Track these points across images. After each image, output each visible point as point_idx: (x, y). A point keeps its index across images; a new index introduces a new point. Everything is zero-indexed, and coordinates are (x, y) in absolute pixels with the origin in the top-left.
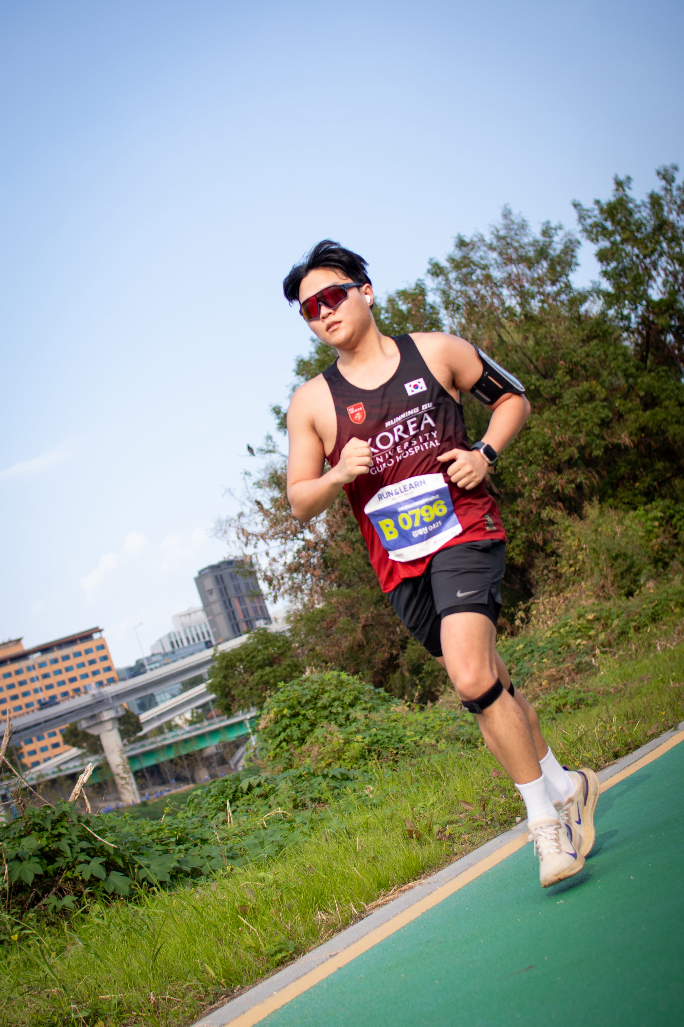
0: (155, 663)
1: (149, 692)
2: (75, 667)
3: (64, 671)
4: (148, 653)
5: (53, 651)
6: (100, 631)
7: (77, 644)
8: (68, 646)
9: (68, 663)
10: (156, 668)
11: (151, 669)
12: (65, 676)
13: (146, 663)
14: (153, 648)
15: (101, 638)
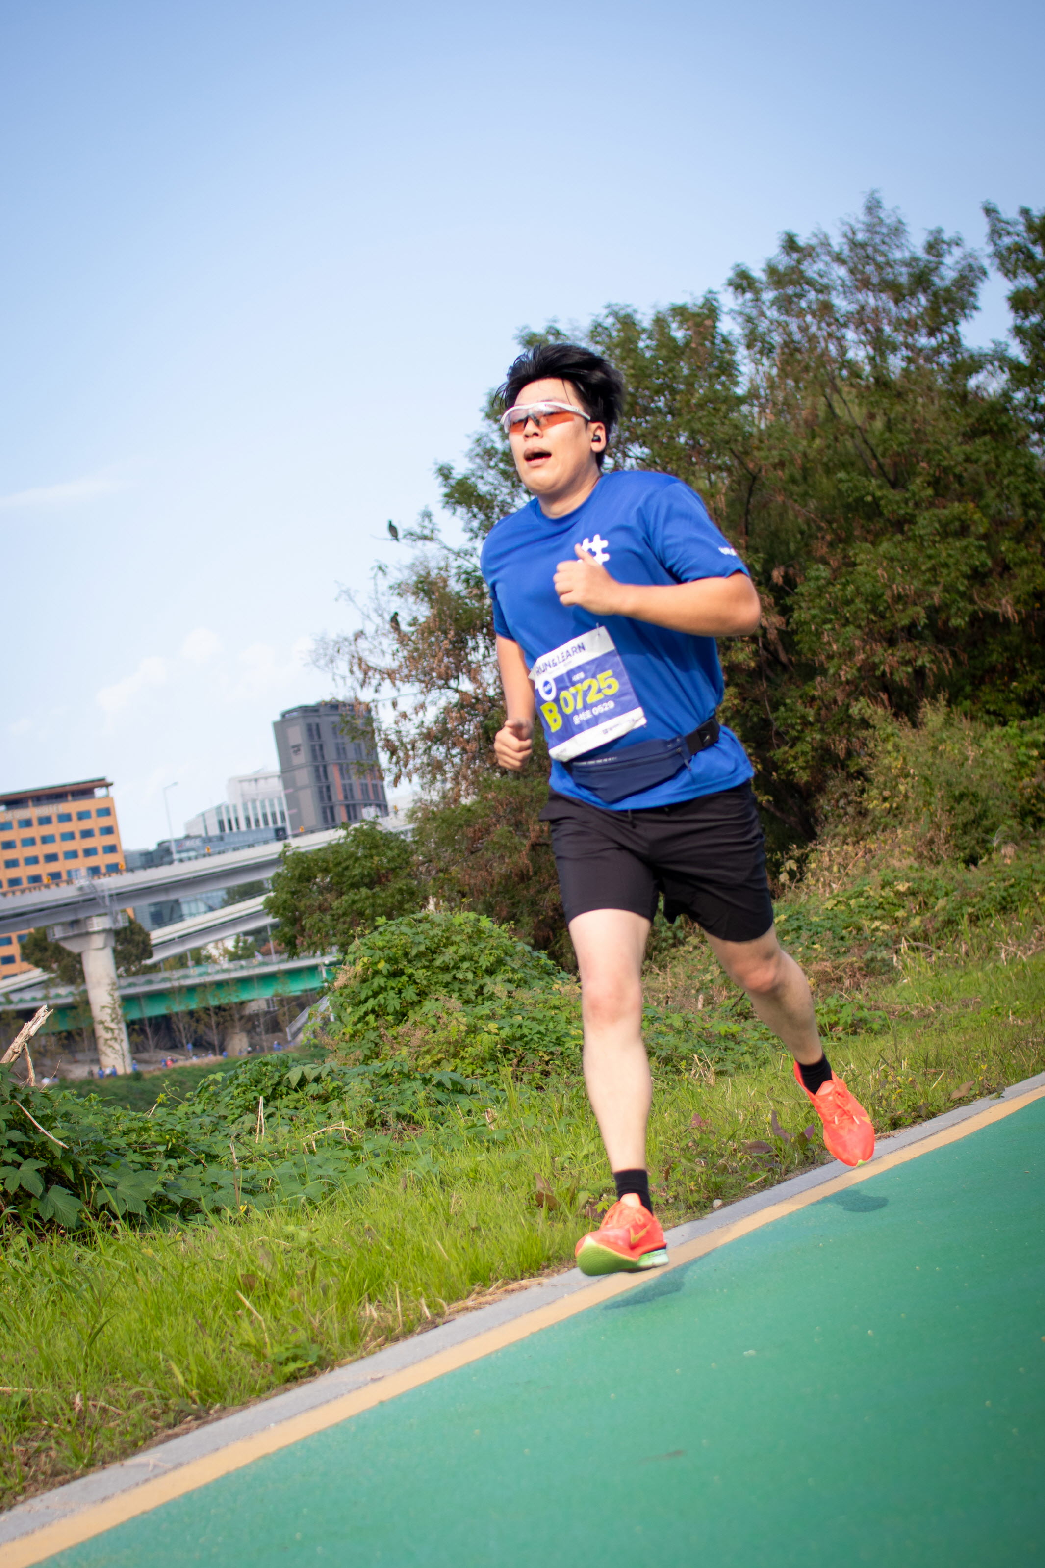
0: (188, 850)
1: (173, 896)
2: (58, 838)
3: (38, 841)
4: (180, 834)
5: (27, 807)
6: (108, 785)
7: (67, 801)
8: (52, 803)
9: (46, 830)
10: (190, 859)
11: (181, 861)
12: (40, 850)
13: (174, 849)
14: (189, 825)
15: (107, 796)
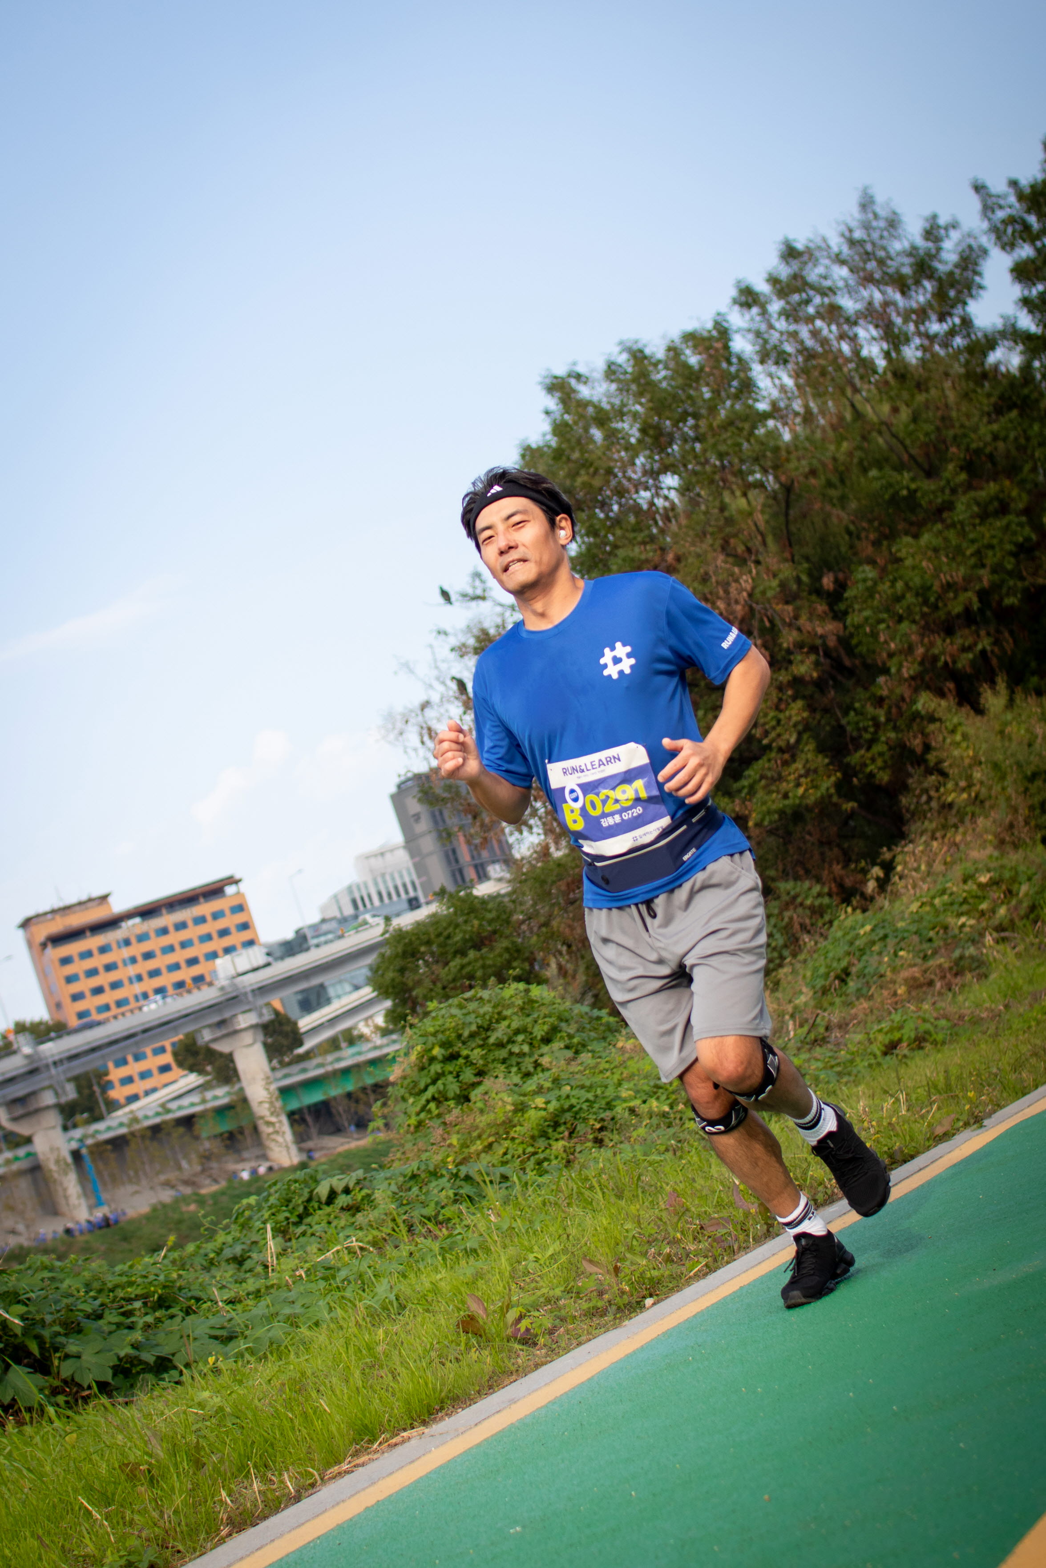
0: (325, 934)
1: (315, 981)
2: (196, 941)
3: (177, 947)
4: (315, 918)
5: (161, 915)
6: (237, 882)
7: (199, 903)
8: (185, 908)
9: (184, 935)
10: (326, 942)
11: (317, 946)
12: (180, 956)
13: (309, 934)
14: (323, 909)
15: (238, 893)
